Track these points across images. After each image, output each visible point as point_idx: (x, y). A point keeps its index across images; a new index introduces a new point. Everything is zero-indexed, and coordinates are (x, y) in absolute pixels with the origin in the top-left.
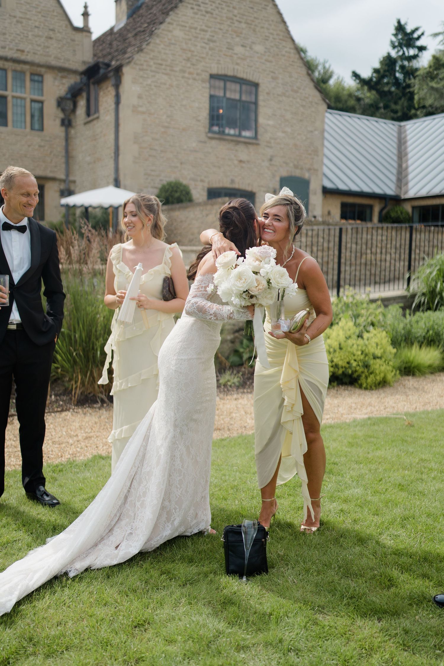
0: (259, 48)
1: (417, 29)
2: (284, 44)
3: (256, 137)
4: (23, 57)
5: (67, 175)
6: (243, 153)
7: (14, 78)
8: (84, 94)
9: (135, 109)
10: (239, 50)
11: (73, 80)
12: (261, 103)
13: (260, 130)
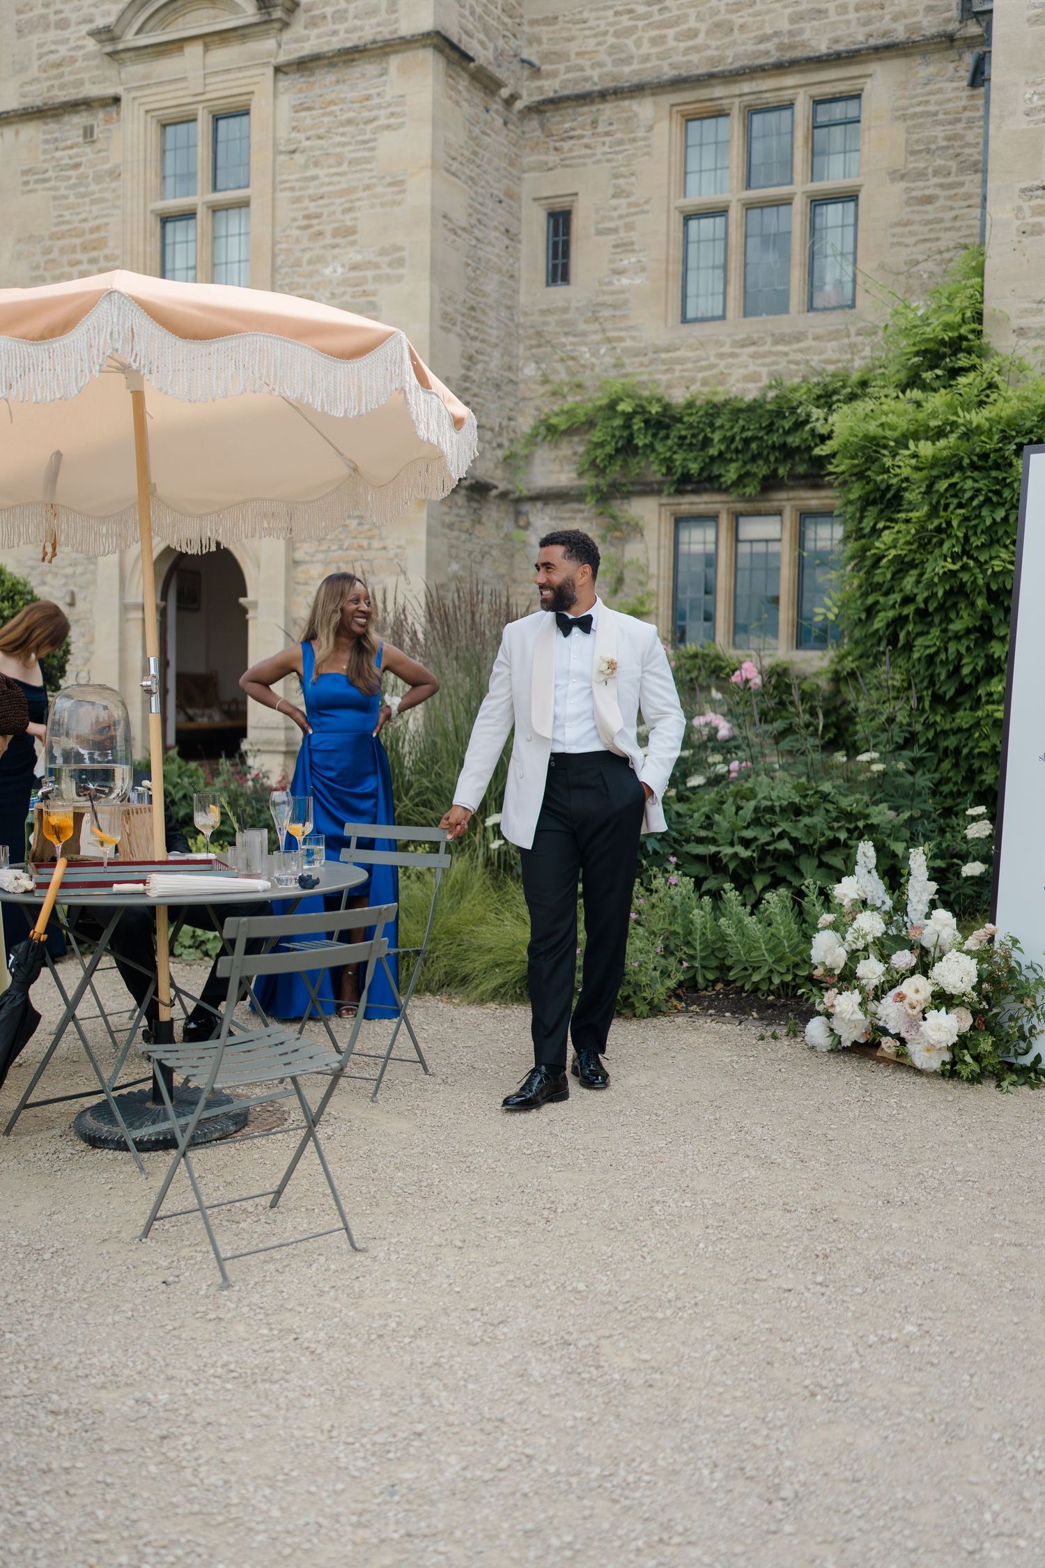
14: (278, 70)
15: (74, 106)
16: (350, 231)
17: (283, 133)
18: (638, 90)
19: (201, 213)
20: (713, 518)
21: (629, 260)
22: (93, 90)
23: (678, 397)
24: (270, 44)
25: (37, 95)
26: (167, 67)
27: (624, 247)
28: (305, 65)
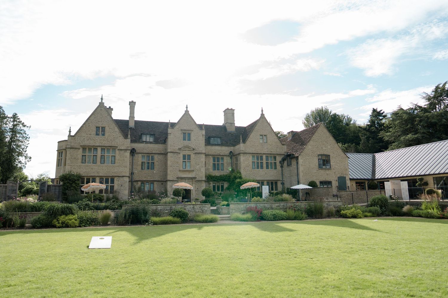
0: (329, 147)
1: (381, 110)
2: (335, 145)
3: (330, 168)
4: (272, 153)
5: (282, 179)
6: (328, 172)
7: (270, 158)
8: (287, 160)
9: (302, 165)
10: (324, 148)
11: (283, 156)
12: (331, 160)
13: (331, 166)
14: (194, 153)
15: (176, 153)
16: (199, 164)
17: (194, 157)
18: (210, 155)
19: (187, 162)
20: (215, 183)
21: (210, 166)
22: (178, 152)
23: (213, 175)
24: (193, 151)
25: (172, 151)
26: (184, 151)
27: (209, 165)
28: (196, 153)
